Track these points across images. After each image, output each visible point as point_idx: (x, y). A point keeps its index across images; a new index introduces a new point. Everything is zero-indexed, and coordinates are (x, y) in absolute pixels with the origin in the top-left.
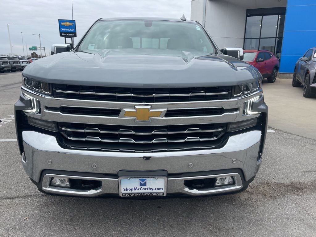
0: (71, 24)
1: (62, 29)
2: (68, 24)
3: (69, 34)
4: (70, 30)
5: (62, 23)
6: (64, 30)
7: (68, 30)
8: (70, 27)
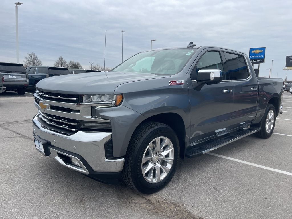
0: (261, 51)
1: (251, 57)
2: (258, 51)
3: (257, 61)
4: (259, 56)
5: (252, 51)
6: (253, 57)
7: (257, 56)
8: (260, 54)
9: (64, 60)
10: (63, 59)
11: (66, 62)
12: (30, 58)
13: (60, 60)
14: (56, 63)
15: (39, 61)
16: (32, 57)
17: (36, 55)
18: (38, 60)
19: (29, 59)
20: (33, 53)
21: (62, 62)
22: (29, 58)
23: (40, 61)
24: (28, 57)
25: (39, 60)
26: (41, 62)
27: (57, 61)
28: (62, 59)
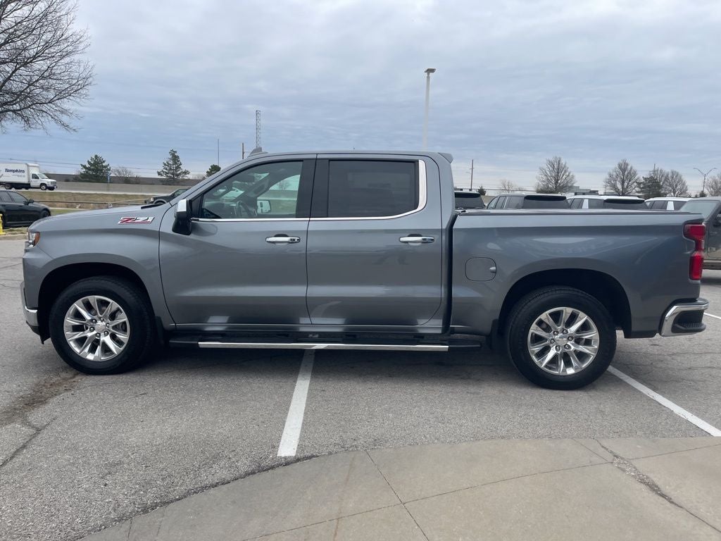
9: (631, 168)
10: (629, 167)
11: (635, 174)
12: (551, 169)
13: (620, 168)
14: (611, 176)
15: (568, 176)
16: (556, 166)
17: (563, 162)
18: (567, 174)
19: (548, 173)
20: (558, 157)
21: (626, 173)
22: (548, 169)
23: (571, 175)
24: (545, 167)
25: (569, 173)
26: (573, 177)
27: (611, 171)
28: (627, 165)
